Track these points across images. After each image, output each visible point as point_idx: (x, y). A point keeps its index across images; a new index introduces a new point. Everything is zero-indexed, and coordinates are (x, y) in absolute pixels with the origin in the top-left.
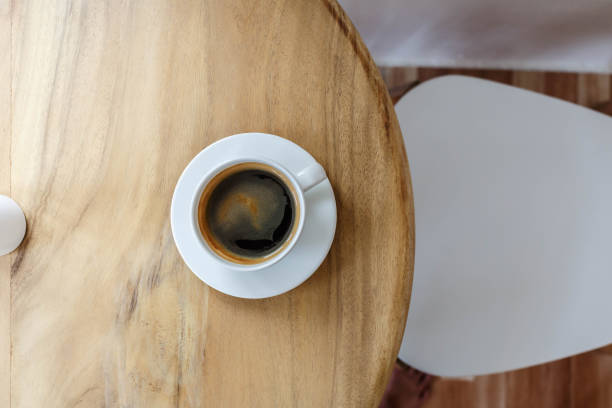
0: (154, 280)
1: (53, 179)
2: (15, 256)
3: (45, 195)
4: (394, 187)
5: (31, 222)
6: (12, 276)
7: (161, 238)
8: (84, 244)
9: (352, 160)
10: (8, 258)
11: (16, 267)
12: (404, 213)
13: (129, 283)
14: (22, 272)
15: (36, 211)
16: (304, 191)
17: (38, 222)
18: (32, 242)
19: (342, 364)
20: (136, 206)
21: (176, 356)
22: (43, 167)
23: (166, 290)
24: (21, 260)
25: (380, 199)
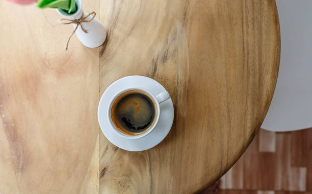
0: (165, 59)
1: (119, 13)
2: (101, 47)
3: (115, 21)
4: (272, 18)
5: (109, 33)
6: (100, 57)
7: (168, 40)
8: (132, 42)
9: (253, 6)
10: (98, 49)
11: (102, 53)
12: (276, 29)
13: (153, 60)
14: (105, 55)
15: (111, 28)
16: (160, 103)
17: (112, 33)
18: (109, 42)
19: (250, 97)
20: (156, 26)
21: (174, 93)
22: (114, 8)
23: (169, 63)
24: (104, 49)
25: (266, 23)
